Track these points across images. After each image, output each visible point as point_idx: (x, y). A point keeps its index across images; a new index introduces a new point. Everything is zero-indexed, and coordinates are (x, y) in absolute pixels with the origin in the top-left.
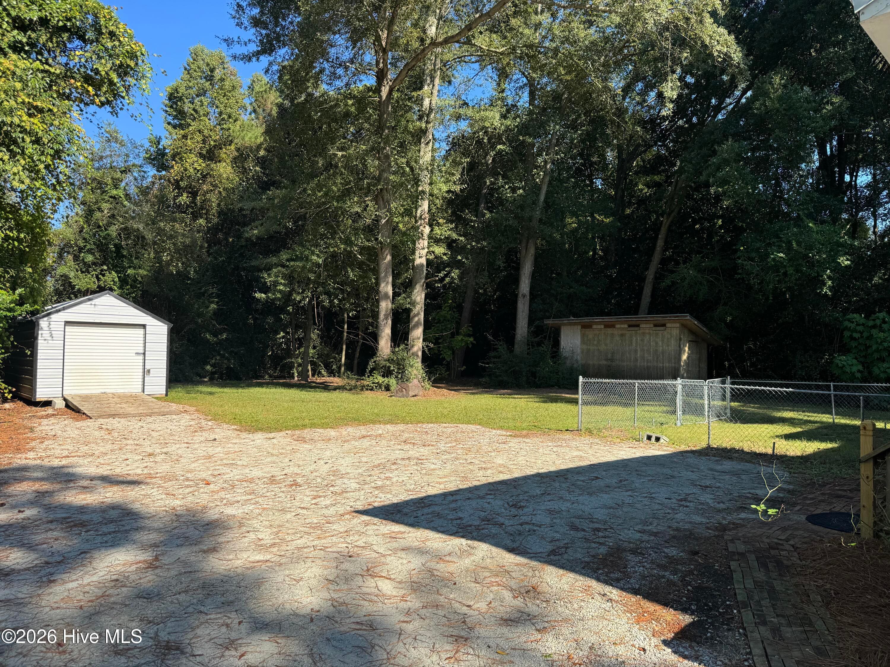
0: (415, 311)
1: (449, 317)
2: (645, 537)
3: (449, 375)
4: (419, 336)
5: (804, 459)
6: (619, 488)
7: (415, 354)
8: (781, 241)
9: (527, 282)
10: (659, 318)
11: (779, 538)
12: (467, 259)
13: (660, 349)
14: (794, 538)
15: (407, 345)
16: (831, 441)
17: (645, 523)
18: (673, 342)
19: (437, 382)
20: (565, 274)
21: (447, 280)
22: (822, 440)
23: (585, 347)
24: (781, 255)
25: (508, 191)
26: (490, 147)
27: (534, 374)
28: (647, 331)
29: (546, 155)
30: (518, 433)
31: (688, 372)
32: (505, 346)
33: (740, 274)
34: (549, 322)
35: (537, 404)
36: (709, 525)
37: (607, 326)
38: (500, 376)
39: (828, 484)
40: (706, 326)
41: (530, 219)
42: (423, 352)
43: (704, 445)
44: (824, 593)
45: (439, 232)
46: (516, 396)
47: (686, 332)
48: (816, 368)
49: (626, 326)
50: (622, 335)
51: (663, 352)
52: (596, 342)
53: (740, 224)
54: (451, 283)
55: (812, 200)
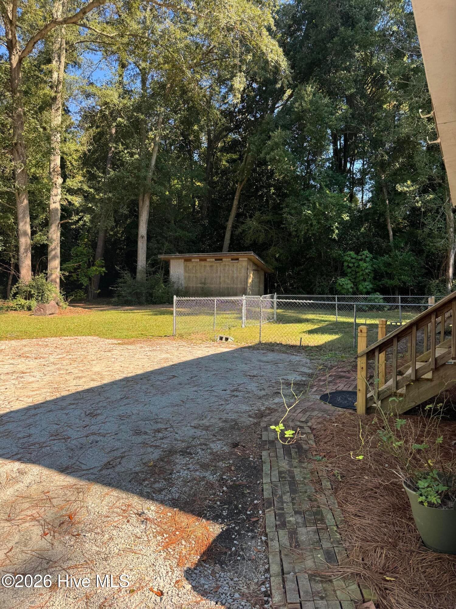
0: (52, 246)
1: (85, 251)
2: (198, 433)
3: (88, 297)
4: (56, 266)
5: (319, 348)
6: (189, 384)
7: (54, 281)
8: (310, 203)
9: (144, 227)
10: (234, 254)
11: (301, 420)
12: (97, 207)
13: (235, 275)
14: (311, 419)
15: (47, 274)
16: (336, 333)
17: (202, 417)
18: (243, 271)
19: (73, 303)
20: (173, 222)
21: (81, 222)
22: (331, 333)
23: (187, 275)
24: (309, 212)
25: (127, 155)
26: (113, 120)
27: (151, 295)
28: (227, 263)
29: (155, 130)
30: (126, 341)
31: (252, 290)
32: (129, 274)
33: (284, 224)
34: (161, 257)
35: (150, 317)
36: (250, 413)
37: (201, 260)
38: (126, 296)
39: (334, 367)
40: (263, 259)
41: (145, 178)
42: (61, 279)
43: (257, 341)
44: (333, 478)
45: (70, 183)
46: (136, 311)
47: (251, 264)
48: (327, 286)
49: (214, 260)
50: (211, 266)
51: (237, 278)
52: (194, 271)
53: (286, 191)
54: (84, 225)
55: (328, 176)
